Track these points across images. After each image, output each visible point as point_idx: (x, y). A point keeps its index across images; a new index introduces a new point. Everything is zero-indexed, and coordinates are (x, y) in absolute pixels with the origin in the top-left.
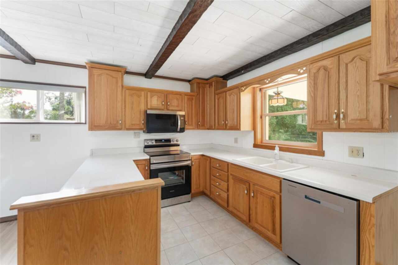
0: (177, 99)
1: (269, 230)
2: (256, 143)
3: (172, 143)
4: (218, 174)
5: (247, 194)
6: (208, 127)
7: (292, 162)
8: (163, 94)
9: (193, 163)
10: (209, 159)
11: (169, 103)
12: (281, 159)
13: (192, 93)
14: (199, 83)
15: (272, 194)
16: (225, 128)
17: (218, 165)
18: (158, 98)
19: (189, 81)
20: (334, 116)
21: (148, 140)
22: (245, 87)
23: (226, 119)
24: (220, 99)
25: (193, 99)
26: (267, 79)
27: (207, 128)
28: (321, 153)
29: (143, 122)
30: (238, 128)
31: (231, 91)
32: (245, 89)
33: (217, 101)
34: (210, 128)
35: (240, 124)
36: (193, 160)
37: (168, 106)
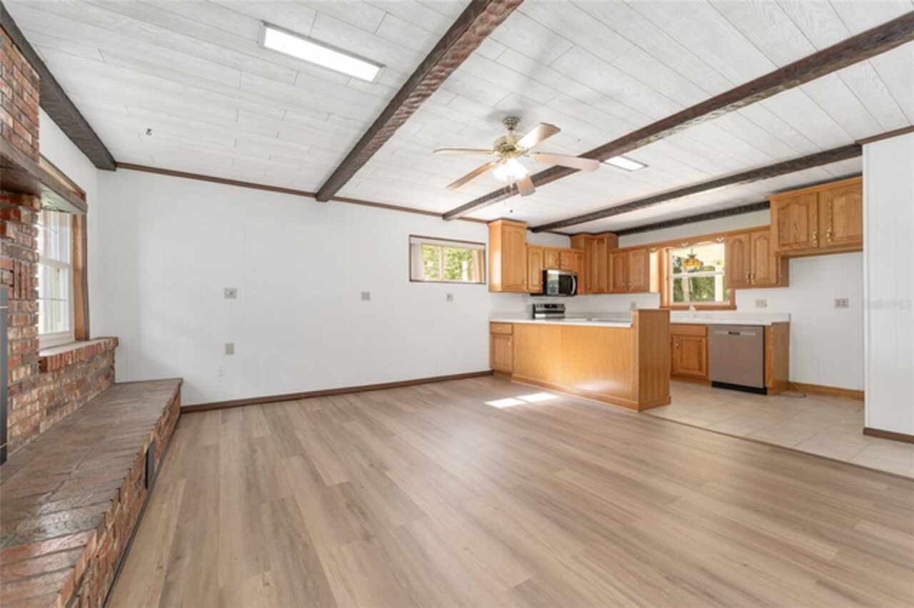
0: (569, 257)
1: (694, 370)
2: (663, 306)
8: (557, 252)
13: (574, 250)
14: (588, 239)
15: (698, 339)
16: (626, 291)
18: (552, 256)
19: (571, 235)
20: (747, 276)
21: (536, 304)
22: (655, 248)
23: (628, 281)
24: (617, 258)
25: (581, 257)
28: (734, 308)
30: (647, 290)
31: (635, 251)
33: (611, 261)
34: (600, 292)
35: (648, 286)
37: (562, 266)
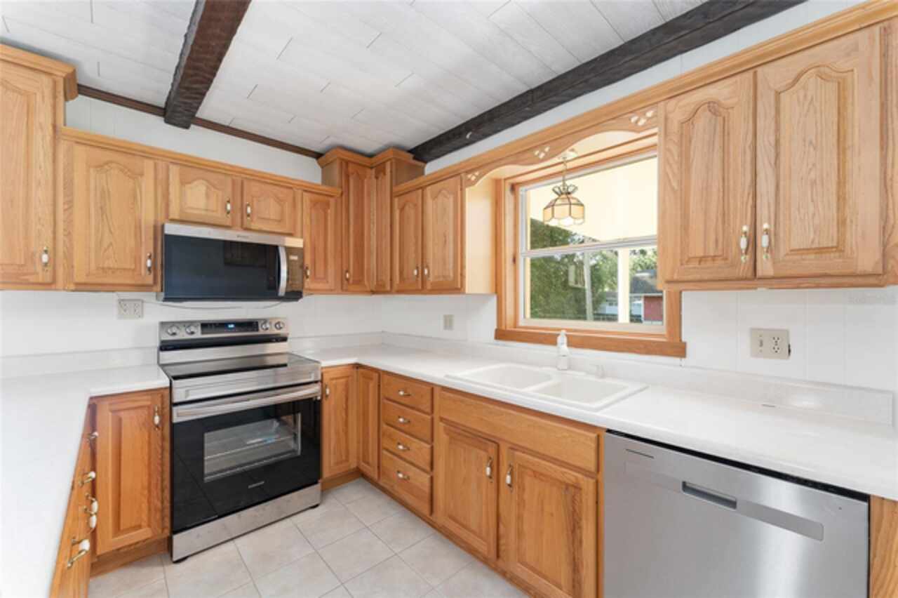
2: (503, 328)
3: (261, 332)
4: (401, 420)
5: (490, 477)
6: (373, 286)
7: (603, 376)
8: (229, 180)
9: (328, 391)
10: (375, 375)
11: (249, 210)
12: (570, 368)
13: (324, 187)
14: (347, 163)
16: (420, 287)
17: (402, 393)
18: (208, 188)
19: (317, 155)
20: (742, 242)
21: (173, 324)
22: (477, 173)
23: (423, 264)
24: (407, 208)
25: (328, 204)
26: (540, 146)
27: (368, 289)
28: (677, 349)
29: (149, 263)
30: (459, 286)
31: (439, 185)
32: (478, 178)
33: (397, 212)
34: (378, 290)
35: (463, 276)
36: (326, 381)
37: (247, 220)
